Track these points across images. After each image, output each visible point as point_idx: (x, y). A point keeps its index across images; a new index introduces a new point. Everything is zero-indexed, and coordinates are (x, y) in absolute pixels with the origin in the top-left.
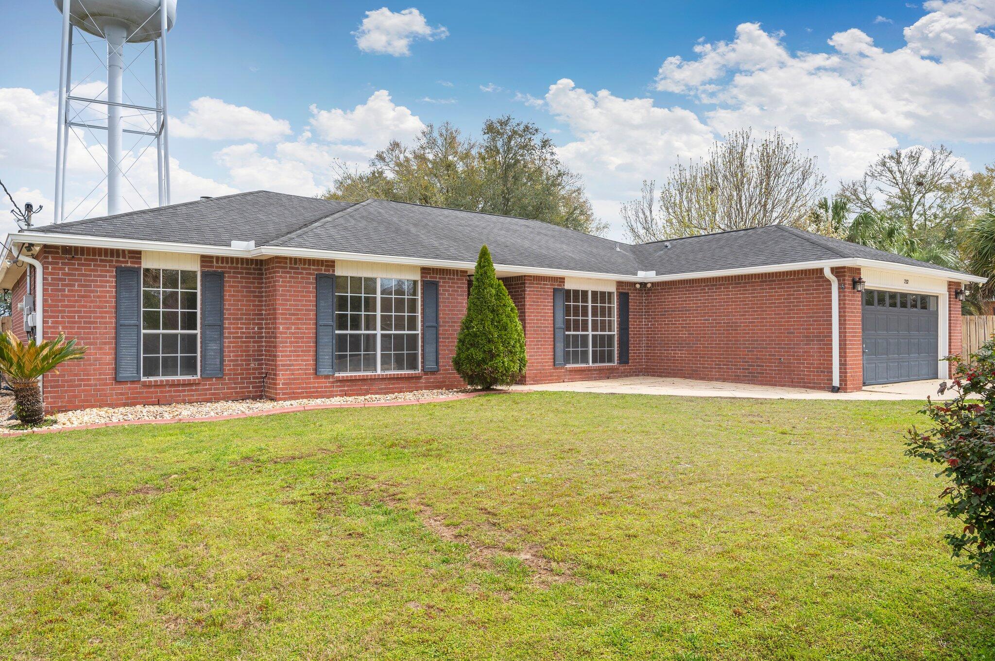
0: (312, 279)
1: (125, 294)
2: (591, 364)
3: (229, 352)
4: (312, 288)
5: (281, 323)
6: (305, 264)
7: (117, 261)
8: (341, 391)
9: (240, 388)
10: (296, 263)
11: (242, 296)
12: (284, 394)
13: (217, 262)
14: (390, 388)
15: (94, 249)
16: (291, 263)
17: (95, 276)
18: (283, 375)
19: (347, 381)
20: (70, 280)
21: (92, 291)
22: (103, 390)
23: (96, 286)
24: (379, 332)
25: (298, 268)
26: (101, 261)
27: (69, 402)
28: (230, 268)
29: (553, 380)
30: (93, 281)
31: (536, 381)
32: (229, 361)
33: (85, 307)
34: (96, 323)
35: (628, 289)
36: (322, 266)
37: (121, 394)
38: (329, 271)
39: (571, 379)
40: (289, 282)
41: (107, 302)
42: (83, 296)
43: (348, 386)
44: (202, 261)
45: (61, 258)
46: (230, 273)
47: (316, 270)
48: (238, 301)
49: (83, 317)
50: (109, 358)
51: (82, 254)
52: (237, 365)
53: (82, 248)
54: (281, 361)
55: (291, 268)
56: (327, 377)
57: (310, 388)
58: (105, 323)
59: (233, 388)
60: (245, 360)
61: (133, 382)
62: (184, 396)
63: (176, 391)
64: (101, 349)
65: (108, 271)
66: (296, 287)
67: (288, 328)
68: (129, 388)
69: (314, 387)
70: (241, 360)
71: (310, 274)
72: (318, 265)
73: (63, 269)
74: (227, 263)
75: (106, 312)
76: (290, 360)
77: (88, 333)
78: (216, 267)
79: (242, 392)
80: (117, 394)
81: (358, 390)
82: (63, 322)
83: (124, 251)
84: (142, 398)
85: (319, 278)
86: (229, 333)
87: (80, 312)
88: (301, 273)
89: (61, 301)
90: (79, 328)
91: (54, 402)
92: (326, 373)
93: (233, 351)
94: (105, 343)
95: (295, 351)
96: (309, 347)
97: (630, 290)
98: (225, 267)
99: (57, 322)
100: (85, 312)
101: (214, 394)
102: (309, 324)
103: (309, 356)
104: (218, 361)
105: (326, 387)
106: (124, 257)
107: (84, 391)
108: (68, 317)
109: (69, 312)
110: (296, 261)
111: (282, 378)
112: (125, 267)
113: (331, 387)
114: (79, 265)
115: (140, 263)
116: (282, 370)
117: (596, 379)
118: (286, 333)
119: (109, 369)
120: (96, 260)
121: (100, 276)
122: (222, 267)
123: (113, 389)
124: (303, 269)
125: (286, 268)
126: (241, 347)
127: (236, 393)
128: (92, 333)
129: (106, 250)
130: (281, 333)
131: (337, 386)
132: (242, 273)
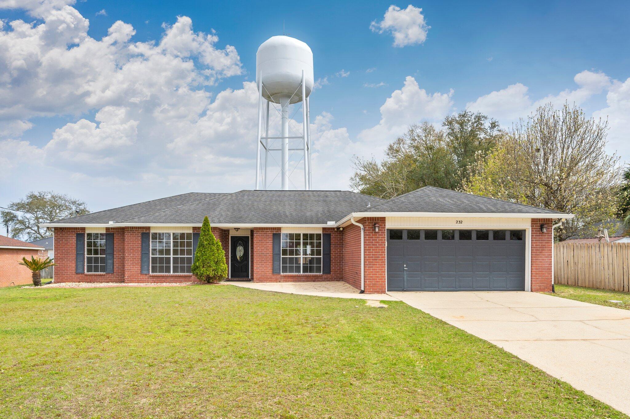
0: (140, 235)
1: (79, 243)
2: (302, 273)
3: (116, 264)
4: (140, 238)
5: (126, 253)
6: (136, 229)
7: (77, 231)
8: (152, 281)
9: (120, 278)
10: (132, 229)
11: (121, 242)
12: (128, 281)
13: (111, 229)
14: (176, 281)
15: (69, 228)
16: (131, 229)
17: (70, 237)
18: (127, 273)
19: (156, 276)
20: (62, 238)
21: (69, 242)
22: (72, 276)
23: (70, 240)
24: (172, 256)
25: (133, 231)
26: (71, 231)
27: (61, 280)
28: (116, 231)
29: (272, 281)
30: (69, 238)
31: (260, 281)
32: (116, 267)
33: (66, 247)
34: (70, 253)
35: (330, 232)
36: (144, 229)
37: (78, 278)
38: (147, 231)
39: (285, 281)
40: (130, 236)
41: (73, 246)
42: (66, 244)
43: (155, 279)
44: (106, 230)
45: (59, 231)
46: (116, 233)
47: (142, 231)
48: (120, 244)
49: (66, 251)
50: (74, 265)
51: (66, 229)
52: (119, 269)
53: (66, 228)
54: (126, 268)
55: (131, 231)
56: (146, 275)
57: (139, 279)
58: (73, 253)
59: (118, 278)
60: (122, 267)
61: (82, 274)
62: (99, 280)
63: (96, 278)
64: (71, 262)
65: (73, 235)
66: (133, 238)
67: (129, 255)
68: (81, 276)
69: (140, 279)
70: (121, 267)
71: (139, 233)
72: (142, 229)
73: (60, 235)
74: (115, 230)
75: (73, 249)
76: (130, 268)
77: (67, 256)
78: (111, 232)
79: (121, 280)
80: (77, 278)
81: (160, 281)
82: (60, 253)
83: (79, 228)
84: (85, 280)
85: (143, 234)
86: (116, 256)
87: (65, 249)
88: (135, 233)
89: (59, 245)
90: (65, 255)
91: (57, 280)
92: (145, 273)
93: (118, 264)
94: (73, 260)
95: (132, 264)
96: (138, 262)
97: (332, 232)
98: (114, 231)
99: (58, 253)
100: (66, 249)
101: (110, 280)
102: (139, 253)
103: (138, 266)
104: (111, 267)
105: (145, 279)
106: (79, 229)
107: (66, 276)
108: (61, 251)
109: (62, 249)
110: (132, 228)
111: (127, 274)
112: (79, 233)
113: (148, 279)
114: (65, 233)
115: (85, 231)
116: (127, 271)
117: (304, 281)
118: (129, 257)
119: (74, 269)
120: (70, 231)
121: (71, 237)
122: (113, 231)
123: (75, 276)
124: (135, 231)
125: (128, 231)
126: (121, 262)
127: (119, 280)
128: (69, 256)
129: (73, 228)
130: (127, 257)
131: (150, 279)
132: (121, 233)
